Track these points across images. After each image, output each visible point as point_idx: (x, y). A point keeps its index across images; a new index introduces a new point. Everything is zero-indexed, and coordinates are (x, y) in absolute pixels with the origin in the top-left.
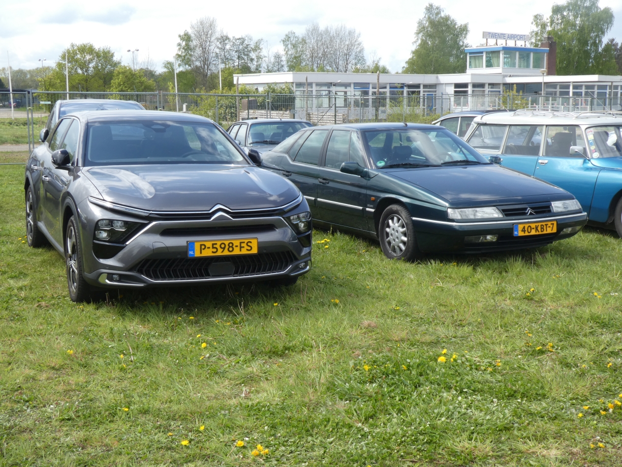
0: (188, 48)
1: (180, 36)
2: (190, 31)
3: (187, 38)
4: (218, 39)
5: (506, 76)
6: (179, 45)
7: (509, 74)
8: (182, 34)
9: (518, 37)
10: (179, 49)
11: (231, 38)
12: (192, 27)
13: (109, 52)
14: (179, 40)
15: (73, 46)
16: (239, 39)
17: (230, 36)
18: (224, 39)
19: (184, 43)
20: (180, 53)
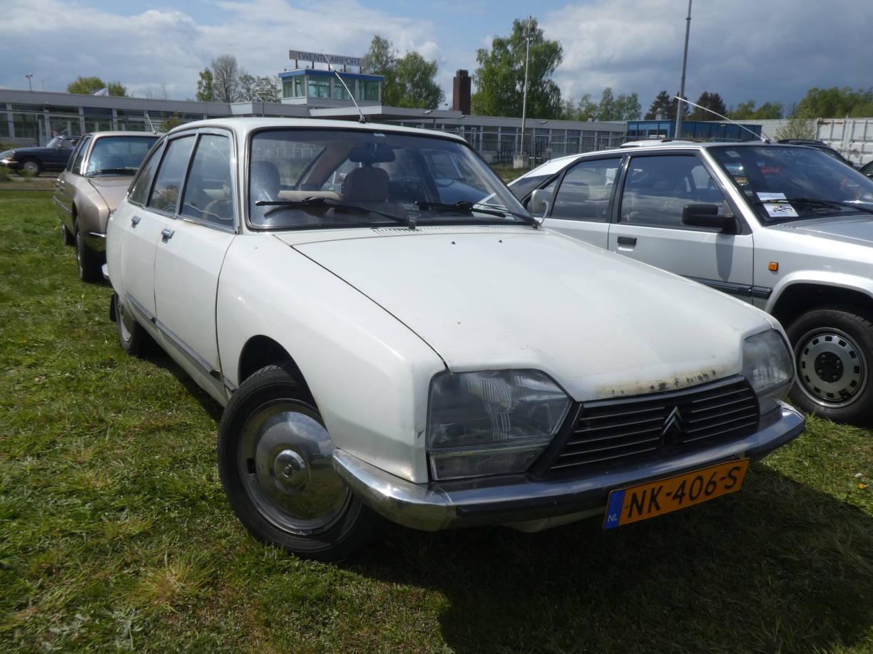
0: (209, 87)
1: (201, 74)
2: (212, 71)
3: (207, 75)
4: (240, 78)
5: (312, 108)
6: (200, 83)
7: (315, 105)
8: (203, 72)
9: (349, 61)
10: (200, 88)
11: (256, 79)
12: (214, 65)
13: (120, 87)
14: (200, 79)
15: (81, 79)
16: (263, 79)
17: (254, 76)
18: (247, 79)
19: (204, 83)
20: (202, 92)
